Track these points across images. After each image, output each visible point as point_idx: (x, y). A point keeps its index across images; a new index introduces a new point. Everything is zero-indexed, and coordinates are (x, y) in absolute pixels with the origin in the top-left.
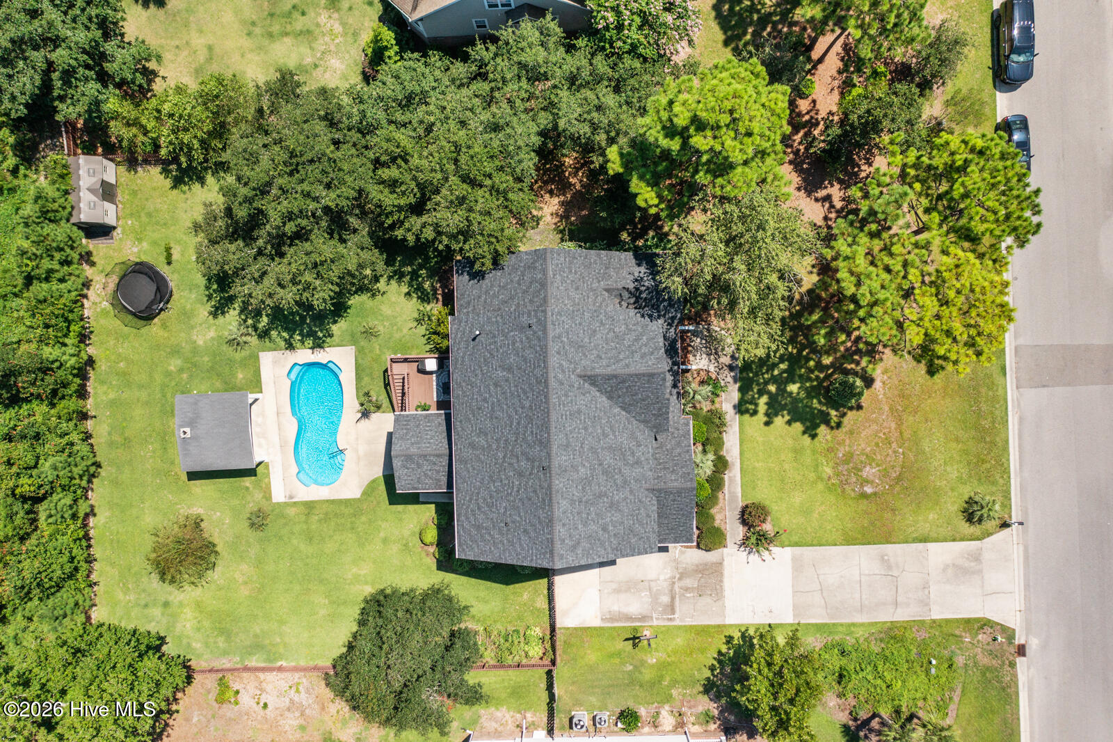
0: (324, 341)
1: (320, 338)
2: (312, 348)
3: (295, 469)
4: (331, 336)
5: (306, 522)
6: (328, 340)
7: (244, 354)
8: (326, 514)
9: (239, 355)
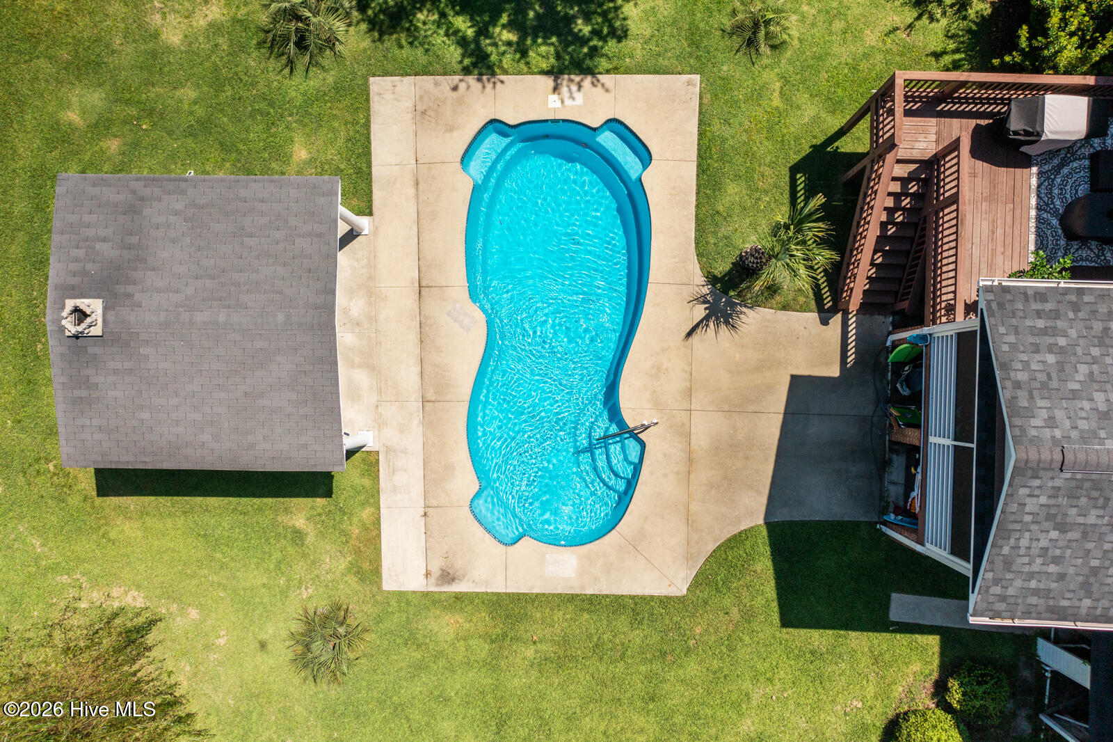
0: (594, 51)
1: (583, 41)
2: (555, 73)
3: (465, 482)
4: (620, 35)
5: (492, 664)
6: (611, 46)
7: (319, 80)
8: (565, 641)
9: (299, 86)
